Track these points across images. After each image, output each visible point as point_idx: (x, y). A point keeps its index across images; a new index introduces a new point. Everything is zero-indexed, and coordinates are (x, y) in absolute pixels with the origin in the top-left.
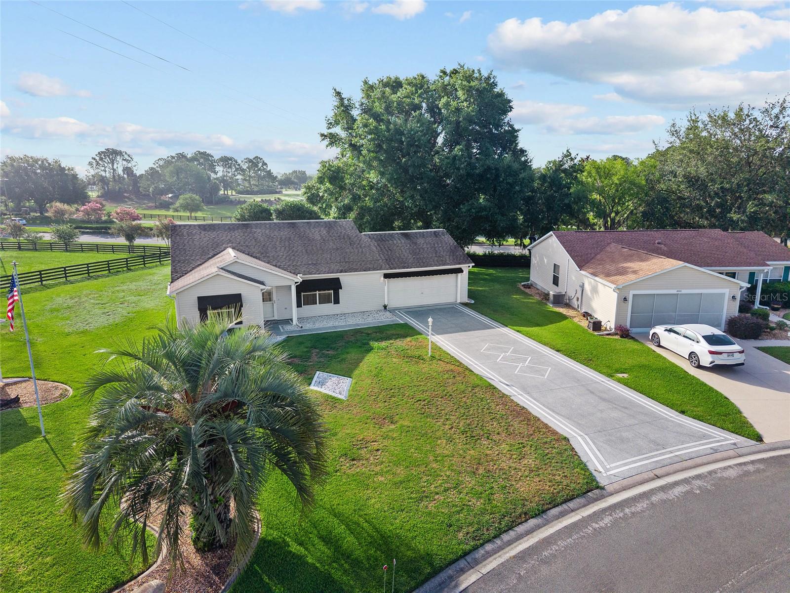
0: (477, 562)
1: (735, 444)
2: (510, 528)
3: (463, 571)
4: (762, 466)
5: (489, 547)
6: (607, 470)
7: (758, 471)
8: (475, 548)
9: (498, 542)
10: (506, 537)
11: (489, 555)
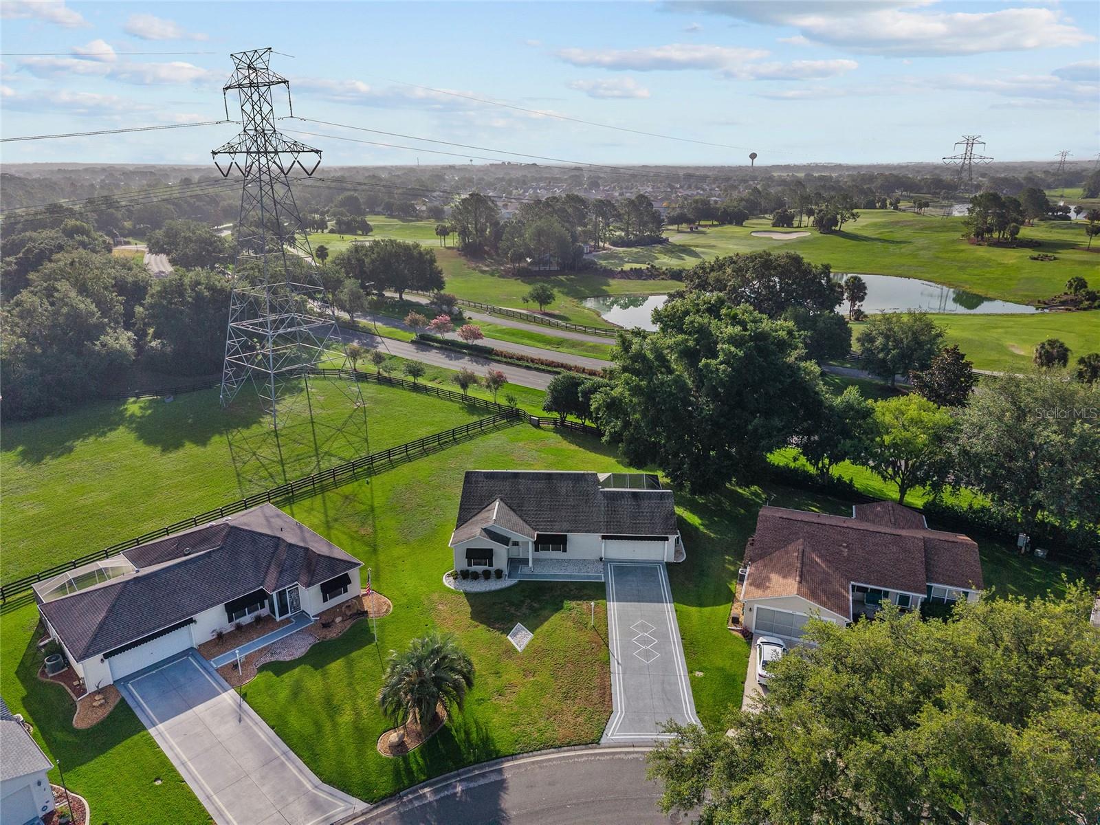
0: (516, 759)
2: (540, 750)
3: (508, 761)
5: (525, 755)
6: (612, 736)
8: (519, 754)
9: (531, 754)
10: (535, 753)
11: (523, 758)
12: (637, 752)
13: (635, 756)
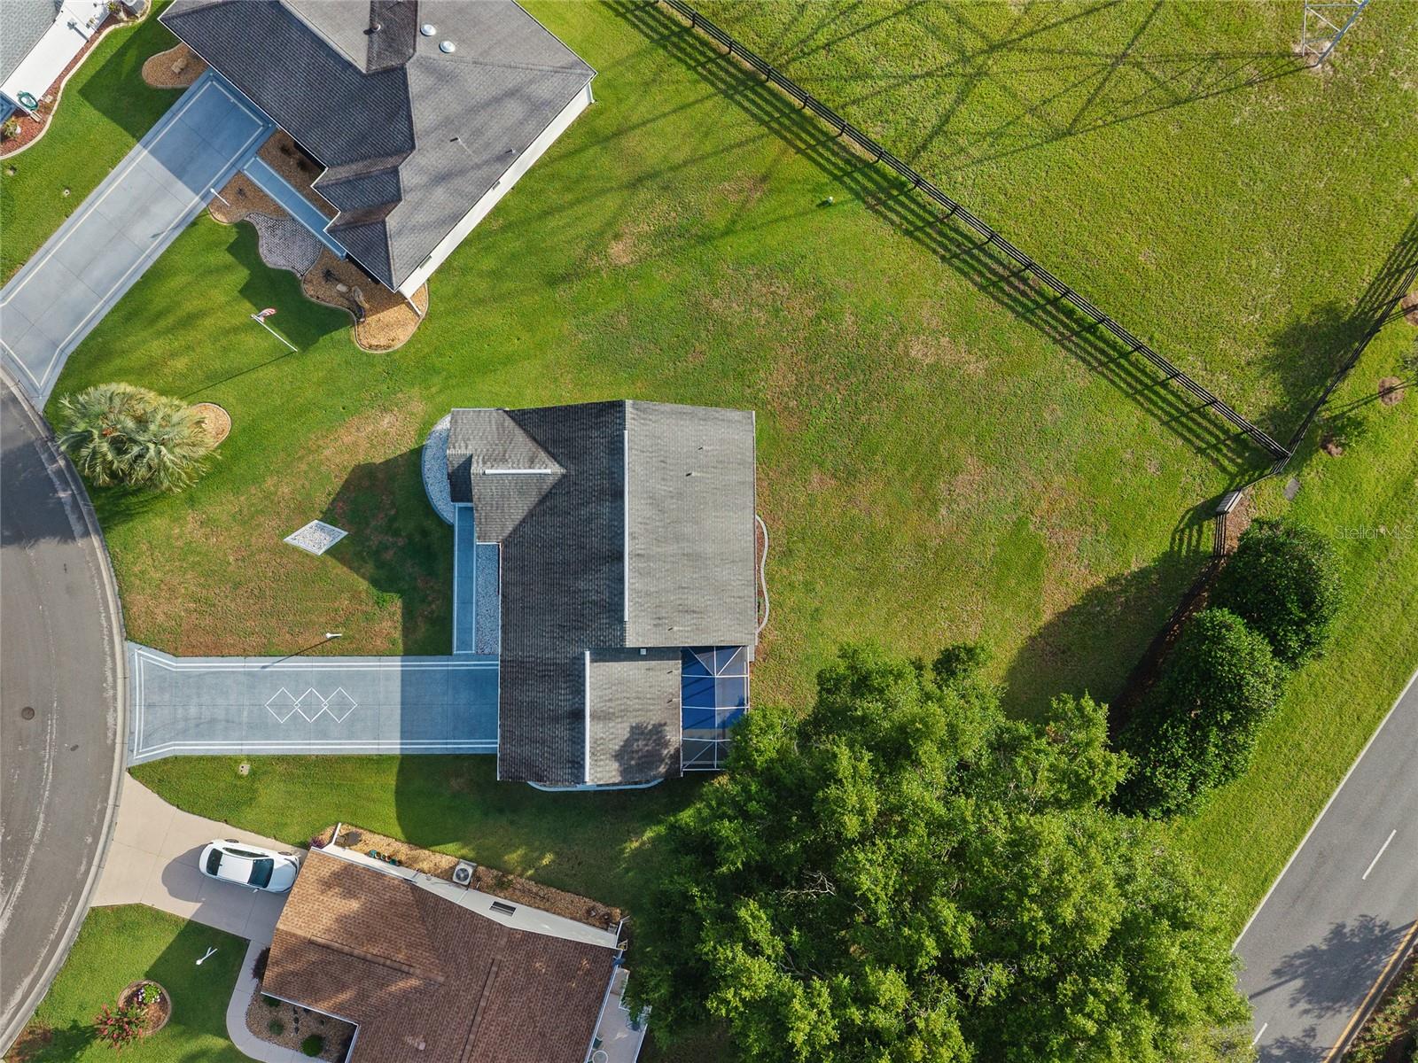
1: (132, 751)
4: (109, 742)
6: (139, 655)
7: (106, 736)
12: (115, 681)
13: (110, 679)
